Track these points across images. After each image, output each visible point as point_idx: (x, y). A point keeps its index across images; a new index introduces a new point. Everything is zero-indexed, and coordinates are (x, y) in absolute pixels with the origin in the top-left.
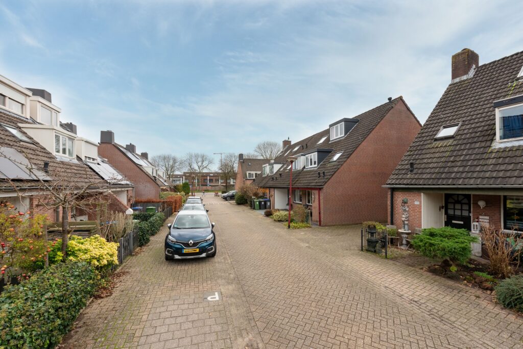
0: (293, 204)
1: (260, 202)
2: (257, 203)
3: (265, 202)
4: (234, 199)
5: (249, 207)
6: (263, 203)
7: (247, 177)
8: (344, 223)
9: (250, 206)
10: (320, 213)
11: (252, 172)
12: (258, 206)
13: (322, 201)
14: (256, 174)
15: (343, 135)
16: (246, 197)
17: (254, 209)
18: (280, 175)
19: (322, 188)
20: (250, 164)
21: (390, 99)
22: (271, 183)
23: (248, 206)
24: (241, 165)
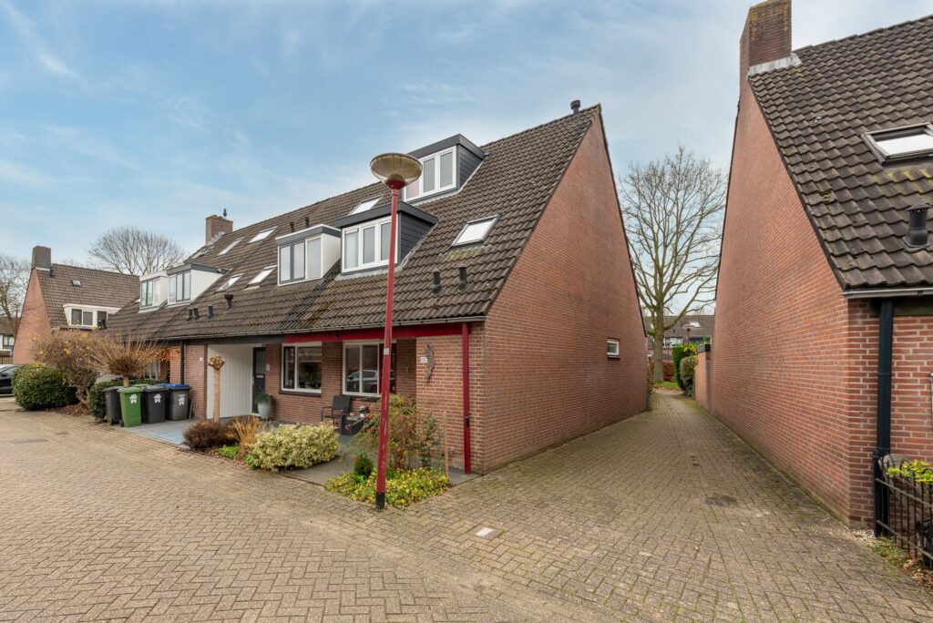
0: (278, 397)
1: (145, 397)
2: (134, 399)
3: (168, 396)
4: (9, 392)
5: (92, 418)
6: (158, 398)
7: (65, 321)
8: (524, 451)
9: (96, 413)
10: (467, 423)
11: (85, 308)
12: (138, 410)
13: (475, 375)
14: (101, 314)
15: (454, 185)
16: (70, 381)
17: (117, 421)
18: (229, 298)
19: (481, 324)
20: (78, 283)
21: (576, 105)
22: (185, 329)
23: (79, 414)
24: (43, 284)
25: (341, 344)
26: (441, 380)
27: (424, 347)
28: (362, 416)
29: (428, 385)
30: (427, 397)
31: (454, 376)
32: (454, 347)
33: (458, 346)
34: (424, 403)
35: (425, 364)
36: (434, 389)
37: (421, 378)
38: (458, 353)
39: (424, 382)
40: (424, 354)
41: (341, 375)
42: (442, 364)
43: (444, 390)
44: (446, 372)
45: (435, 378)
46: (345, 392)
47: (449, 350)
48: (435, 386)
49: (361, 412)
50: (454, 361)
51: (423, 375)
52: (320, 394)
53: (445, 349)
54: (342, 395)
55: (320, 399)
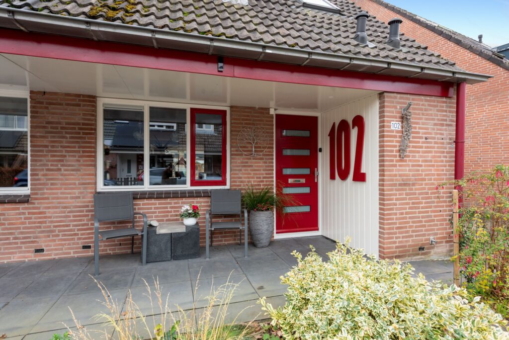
26: (419, 152)
27: (396, 107)
28: (190, 222)
29: (401, 161)
30: (400, 175)
31: (434, 148)
32: (433, 111)
33: (438, 111)
34: (395, 185)
35: (397, 132)
36: (408, 166)
37: (392, 151)
38: (438, 120)
39: (395, 156)
40: (395, 117)
41: (95, 157)
42: (418, 133)
43: (421, 166)
44: (423, 143)
45: (410, 152)
46: (101, 187)
47: (427, 115)
48: (410, 161)
49: (189, 215)
50: (434, 129)
51: (395, 146)
52: (29, 196)
53: (423, 114)
54: (99, 193)
55: (26, 205)
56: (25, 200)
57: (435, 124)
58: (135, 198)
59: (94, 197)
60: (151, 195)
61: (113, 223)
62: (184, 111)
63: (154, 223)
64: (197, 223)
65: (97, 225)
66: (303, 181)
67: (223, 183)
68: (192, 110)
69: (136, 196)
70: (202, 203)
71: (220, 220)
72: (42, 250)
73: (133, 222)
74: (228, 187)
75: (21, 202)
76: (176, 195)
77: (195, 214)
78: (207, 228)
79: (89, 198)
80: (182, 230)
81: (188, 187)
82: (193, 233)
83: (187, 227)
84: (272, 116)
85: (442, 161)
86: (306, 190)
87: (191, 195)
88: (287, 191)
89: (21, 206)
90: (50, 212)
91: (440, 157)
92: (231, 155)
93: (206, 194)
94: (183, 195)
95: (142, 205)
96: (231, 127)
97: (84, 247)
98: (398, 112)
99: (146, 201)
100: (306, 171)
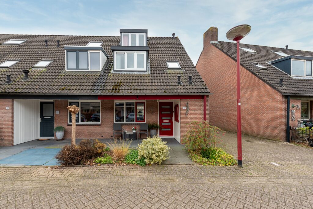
19: (208, 96)
25: (113, 102)
26: (192, 115)
27: (184, 103)
28: (134, 131)
29: (186, 117)
30: (186, 121)
31: (197, 113)
32: (197, 103)
33: (199, 103)
34: (184, 124)
35: (185, 110)
36: (189, 119)
37: (183, 115)
38: (199, 106)
39: (184, 116)
40: (184, 106)
41: (113, 115)
42: (192, 109)
43: (193, 119)
44: (194, 112)
45: (189, 115)
46: (115, 122)
47: (195, 104)
48: (189, 117)
49: (134, 130)
50: (197, 108)
51: (184, 113)
52: (100, 124)
53: (194, 104)
54: (114, 124)
55: (100, 126)
56: (100, 125)
57: (198, 107)
58: (122, 125)
59: (113, 125)
60: (125, 124)
61: (117, 131)
62: (134, 103)
63: (126, 131)
64: (136, 132)
65: (114, 131)
66: (168, 121)
67: (144, 122)
68: (136, 102)
69: (123, 125)
70: (138, 127)
71: (143, 131)
72: (103, 136)
73: (121, 131)
74: (145, 123)
75: (99, 125)
76: (132, 124)
77: (135, 129)
78: (138, 133)
79: (112, 125)
80: (132, 133)
81: (135, 122)
82: (135, 134)
83: (133, 133)
84: (158, 103)
85: (201, 117)
86: (170, 124)
87: (135, 124)
88: (163, 124)
89: (99, 126)
90: (104, 128)
91: (200, 116)
92: (146, 114)
93: (139, 124)
94: (133, 124)
95: (124, 127)
96: (146, 106)
97: (111, 136)
98: (185, 104)
99: (124, 126)
100: (169, 118)
